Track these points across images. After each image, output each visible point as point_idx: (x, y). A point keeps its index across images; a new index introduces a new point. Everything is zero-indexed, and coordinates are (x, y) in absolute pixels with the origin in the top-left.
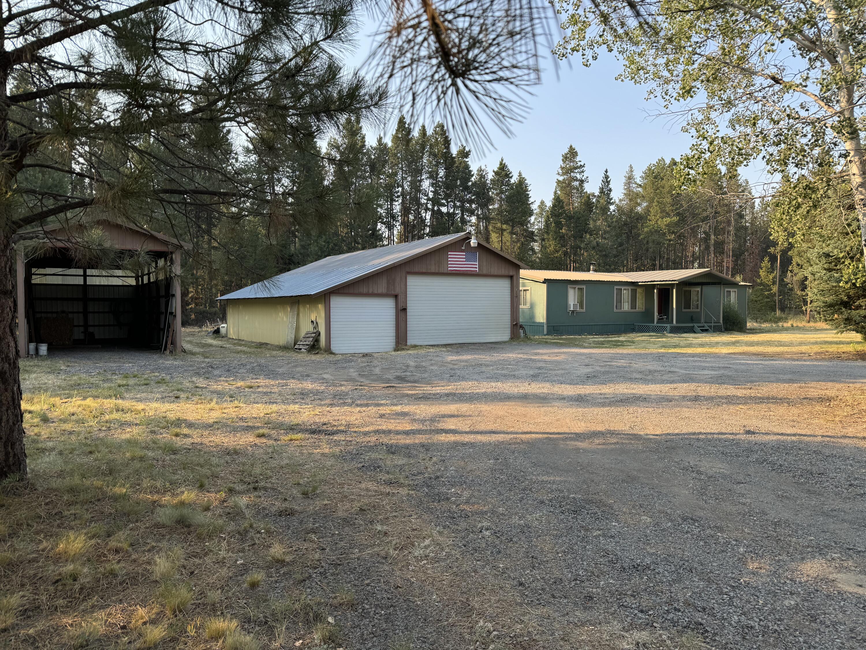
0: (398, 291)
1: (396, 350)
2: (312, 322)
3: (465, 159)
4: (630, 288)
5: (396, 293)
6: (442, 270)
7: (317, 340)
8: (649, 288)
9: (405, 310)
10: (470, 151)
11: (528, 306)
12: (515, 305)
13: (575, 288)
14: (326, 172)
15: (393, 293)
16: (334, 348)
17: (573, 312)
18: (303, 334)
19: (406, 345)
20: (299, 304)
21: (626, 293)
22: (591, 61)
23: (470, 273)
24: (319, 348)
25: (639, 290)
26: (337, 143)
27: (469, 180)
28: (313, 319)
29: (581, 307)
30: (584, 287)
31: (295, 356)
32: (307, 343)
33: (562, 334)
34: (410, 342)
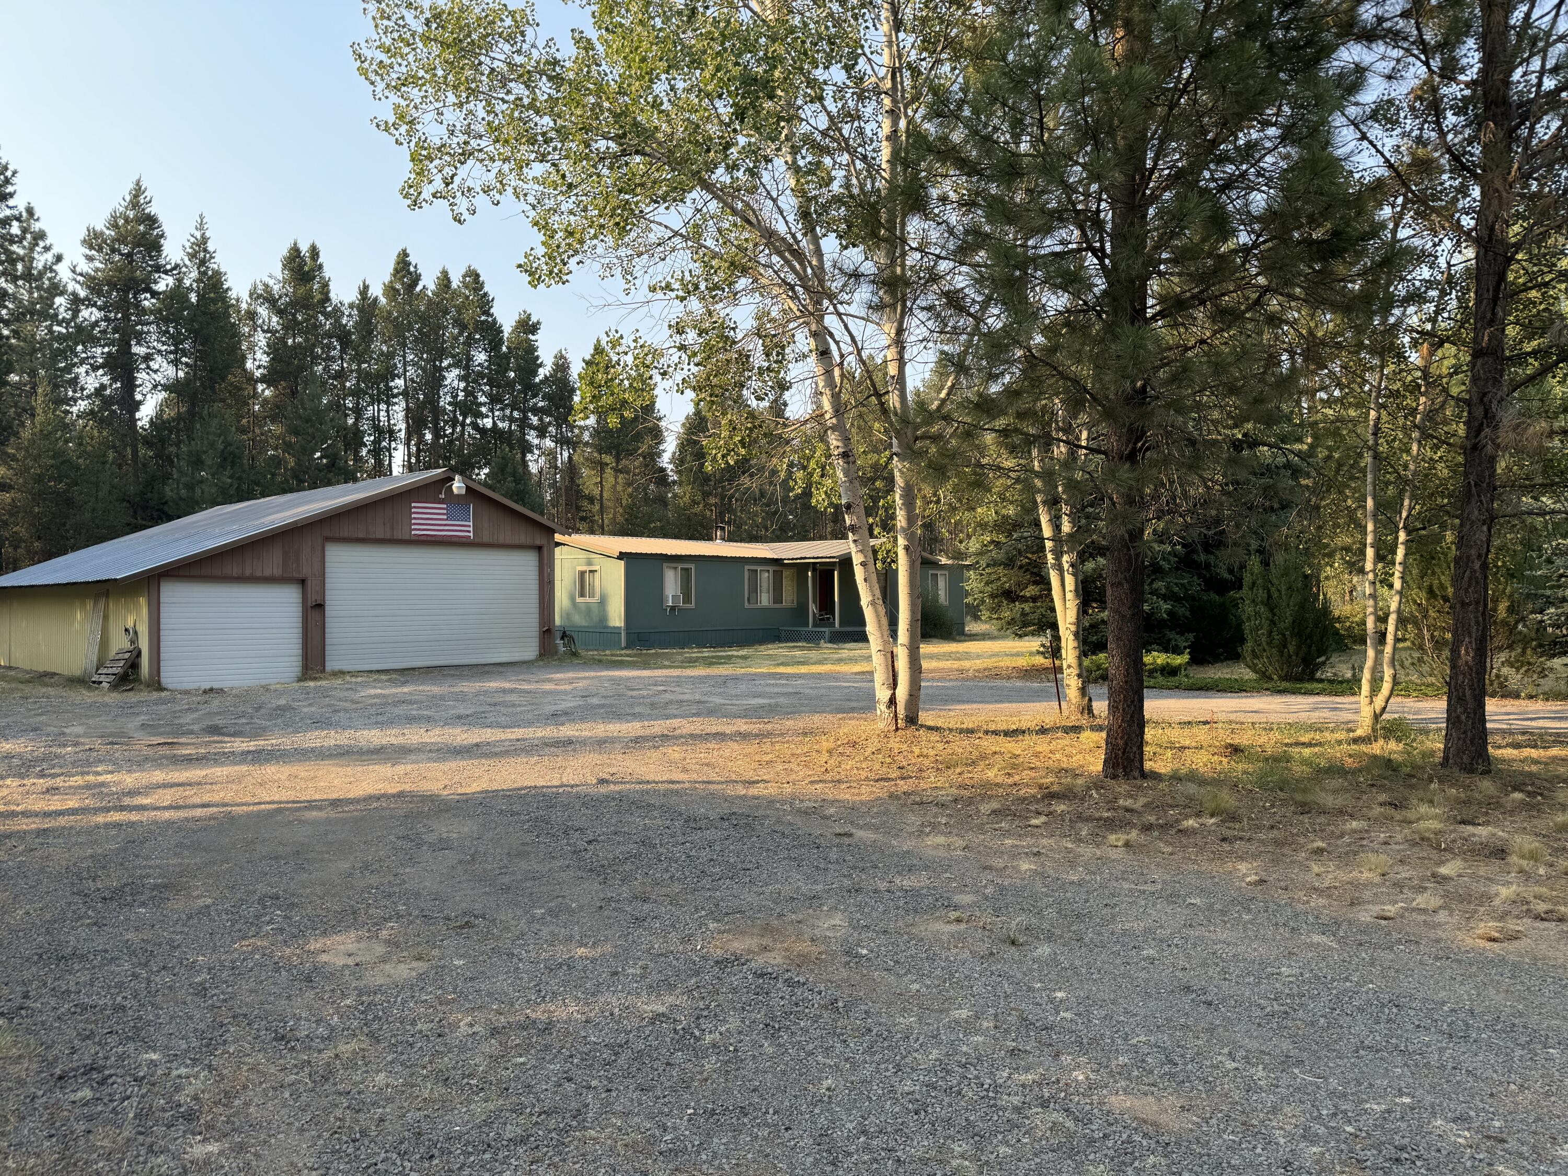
0: (306, 571)
1: (300, 680)
2: (126, 630)
3: (531, 337)
4: (771, 569)
5: (301, 576)
6: (398, 535)
7: (134, 665)
8: (800, 568)
9: (320, 607)
10: (538, 323)
11: (596, 599)
12: (546, 597)
13: (676, 568)
14: (251, 348)
15: (295, 575)
16: (168, 677)
17: (673, 608)
18: (112, 653)
19: (323, 670)
20: (107, 596)
21: (765, 577)
22: (466, 215)
23: (457, 540)
24: (137, 680)
25: (786, 573)
26: (271, 295)
27: (535, 374)
28: (130, 624)
29: (687, 599)
30: (693, 566)
31: (87, 696)
32: (115, 671)
33: (652, 646)
34: (329, 668)
